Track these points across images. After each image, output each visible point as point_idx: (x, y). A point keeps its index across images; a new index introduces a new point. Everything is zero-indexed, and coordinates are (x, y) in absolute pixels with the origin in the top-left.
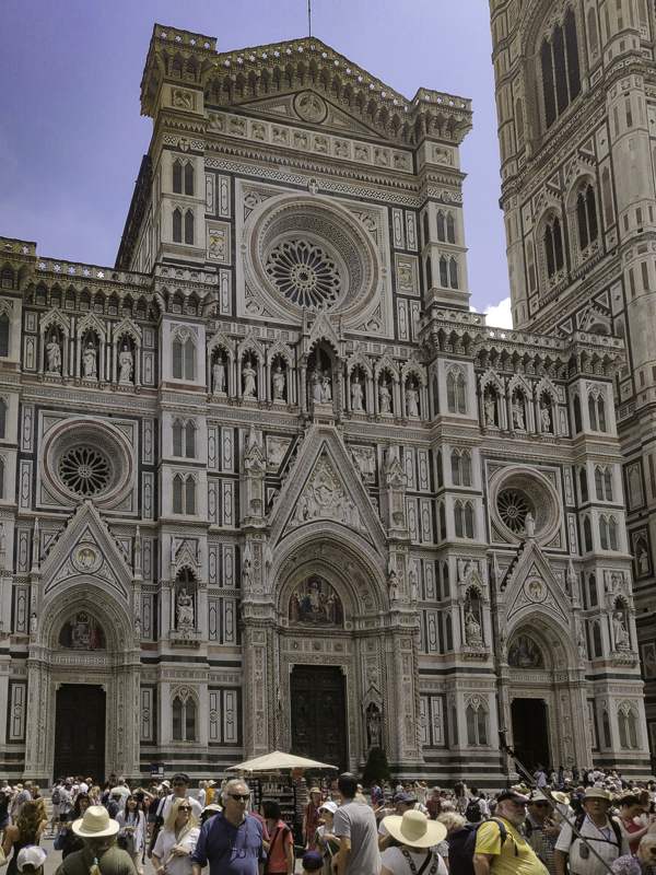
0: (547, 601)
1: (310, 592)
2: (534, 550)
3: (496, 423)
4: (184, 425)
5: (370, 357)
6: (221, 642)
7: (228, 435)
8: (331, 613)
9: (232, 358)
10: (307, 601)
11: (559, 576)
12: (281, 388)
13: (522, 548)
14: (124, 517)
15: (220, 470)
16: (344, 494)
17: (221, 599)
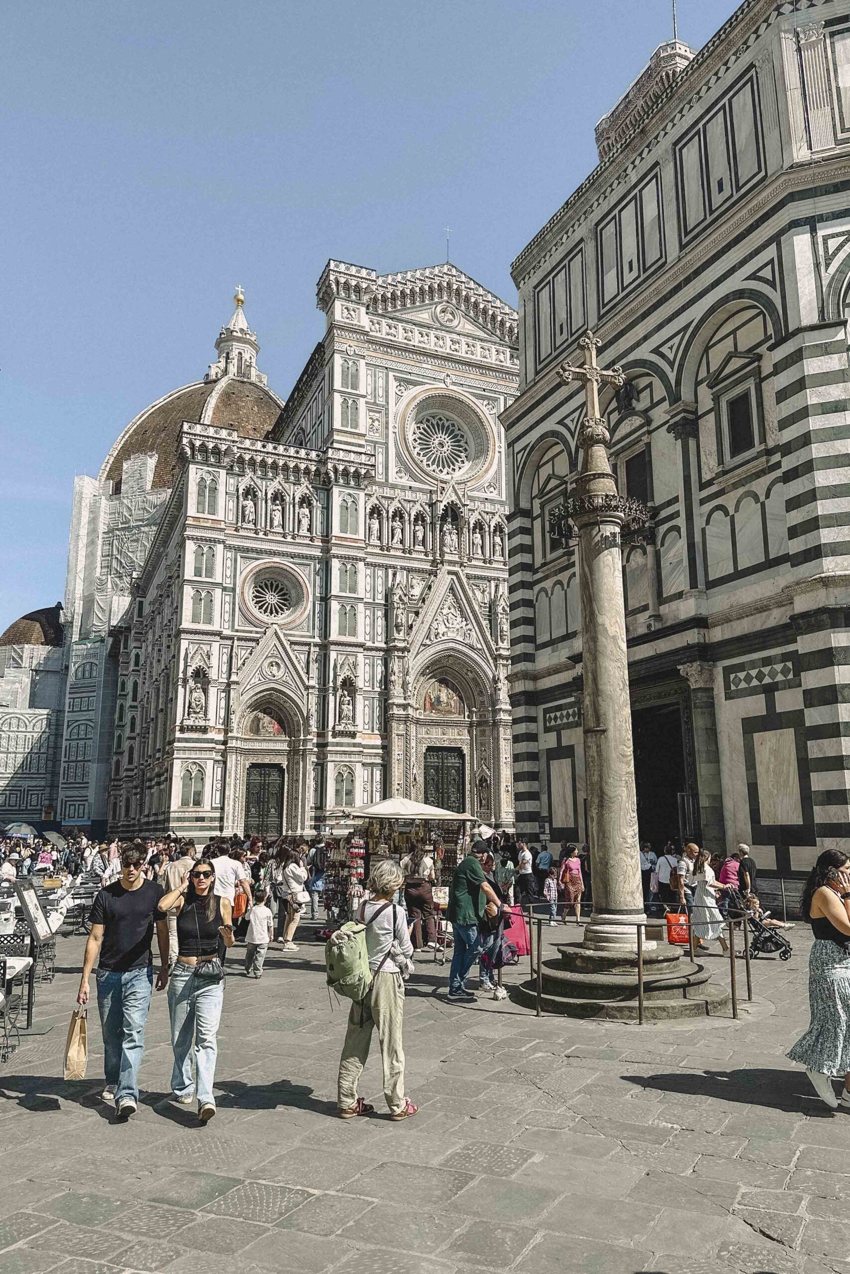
1: (440, 691)
4: (348, 568)
5: (488, 514)
6: (373, 731)
7: (380, 574)
8: (456, 706)
9: (385, 515)
10: (438, 698)
12: (420, 538)
14: (302, 636)
15: (374, 600)
16: (466, 620)
17: (373, 698)
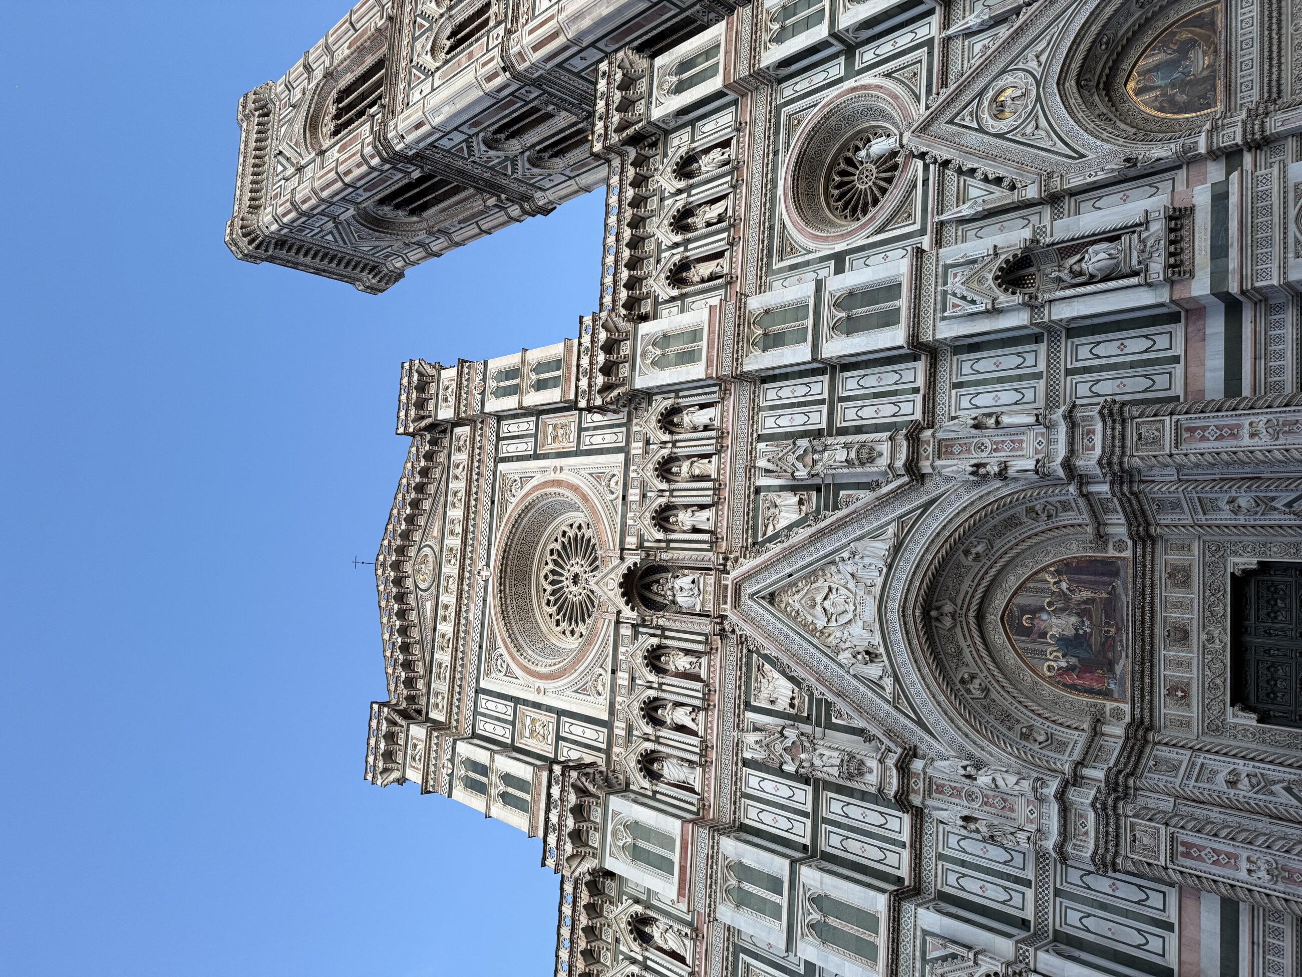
0: (1033, 65)
1: (1044, 635)
2: (923, 128)
3: (719, 255)
4: (733, 882)
5: (643, 496)
6: (1169, 927)
7: (754, 780)
8: (1089, 585)
9: (652, 746)
11: (978, 48)
12: (687, 661)
13: (922, 156)
15: (805, 814)
17: (1057, 893)
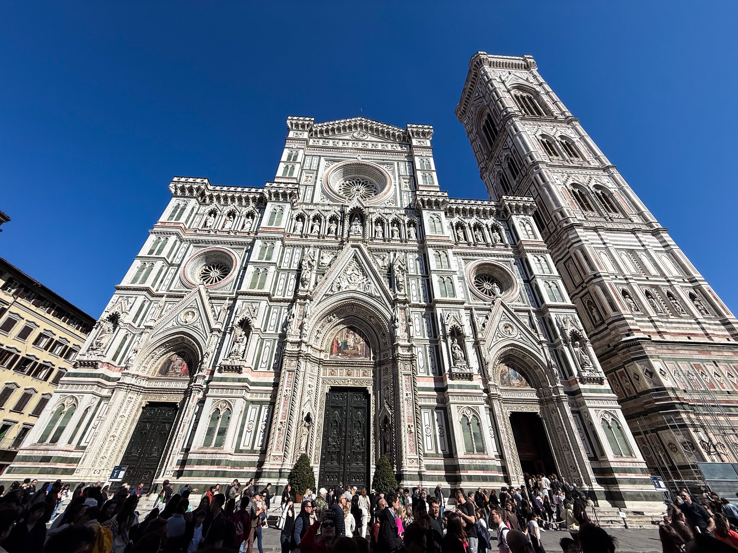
0: (519, 336)
1: (347, 337)
3: (466, 240)
4: (268, 245)
5: (386, 214)
6: (269, 369)
7: (298, 251)
8: (362, 350)
9: (307, 218)
10: (345, 344)
11: (526, 321)
12: (333, 230)
13: (493, 303)
14: (222, 294)
16: (367, 277)
17: (275, 340)
